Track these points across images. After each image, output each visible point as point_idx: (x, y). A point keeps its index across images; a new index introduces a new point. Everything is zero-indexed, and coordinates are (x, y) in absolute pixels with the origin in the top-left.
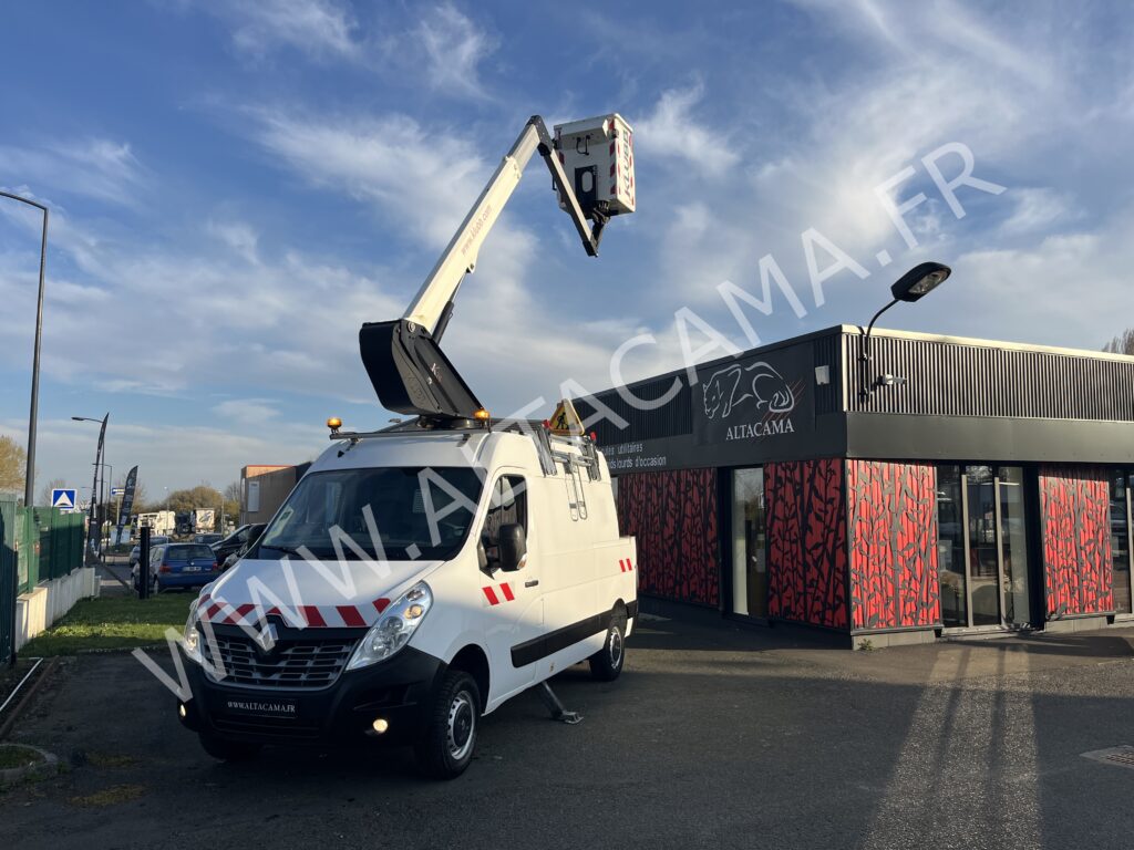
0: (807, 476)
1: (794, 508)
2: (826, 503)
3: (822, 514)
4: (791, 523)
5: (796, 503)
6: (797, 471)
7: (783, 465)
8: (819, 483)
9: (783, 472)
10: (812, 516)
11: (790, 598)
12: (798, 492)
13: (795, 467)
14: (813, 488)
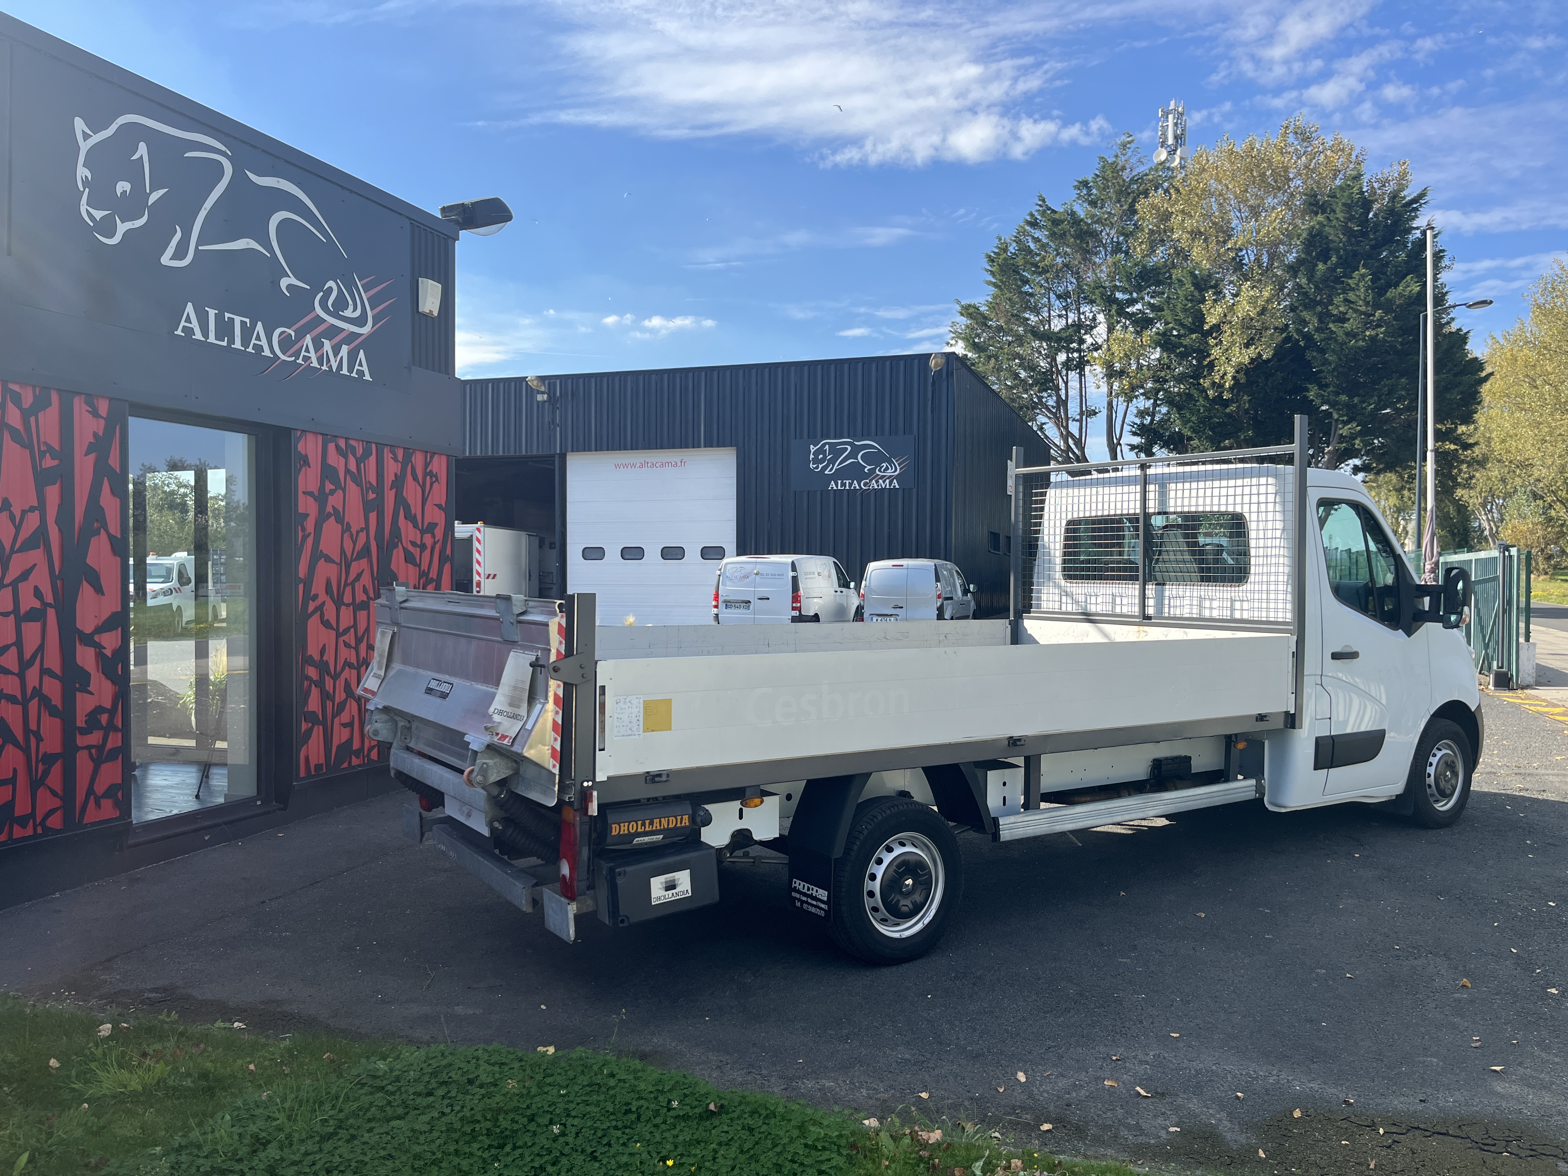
0: (389, 478)
1: (362, 537)
2: (423, 532)
3: (416, 551)
4: (355, 568)
5: (367, 528)
6: (373, 459)
7: (342, 443)
8: (412, 492)
9: (342, 460)
10: (398, 556)
11: (350, 725)
12: (373, 506)
13: (367, 454)
14: (400, 501)
